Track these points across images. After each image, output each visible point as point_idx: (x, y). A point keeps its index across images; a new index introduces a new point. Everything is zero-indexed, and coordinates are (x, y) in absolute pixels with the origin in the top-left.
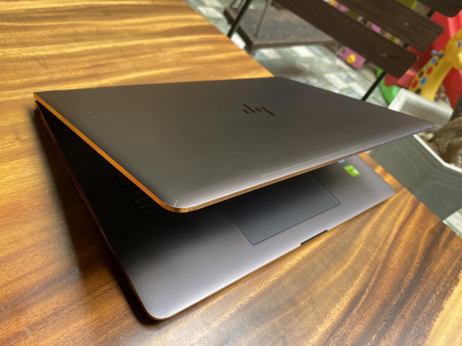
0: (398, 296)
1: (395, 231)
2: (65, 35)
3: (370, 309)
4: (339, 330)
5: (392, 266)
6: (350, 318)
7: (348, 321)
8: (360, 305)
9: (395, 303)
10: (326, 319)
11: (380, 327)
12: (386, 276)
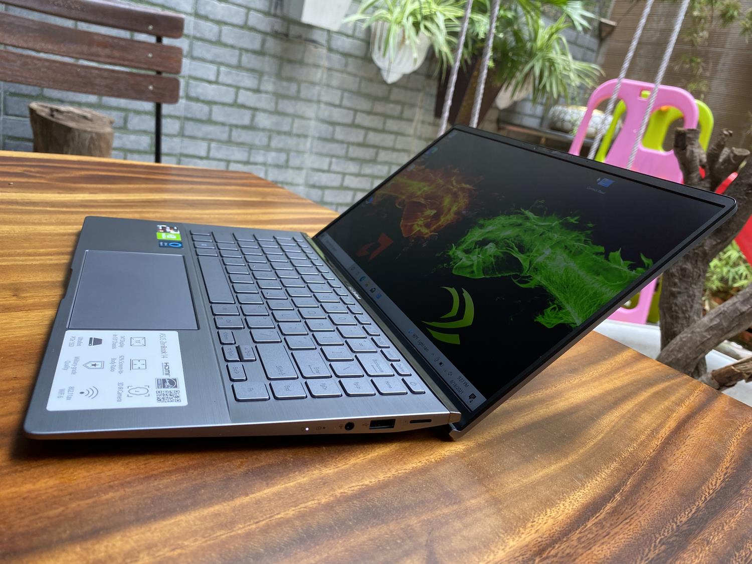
0: (691, 511)
1: (672, 424)
3: (627, 523)
4: (556, 548)
5: (671, 468)
6: (580, 533)
7: (575, 536)
8: (602, 516)
9: (684, 520)
10: (525, 528)
11: (651, 552)
12: (659, 480)
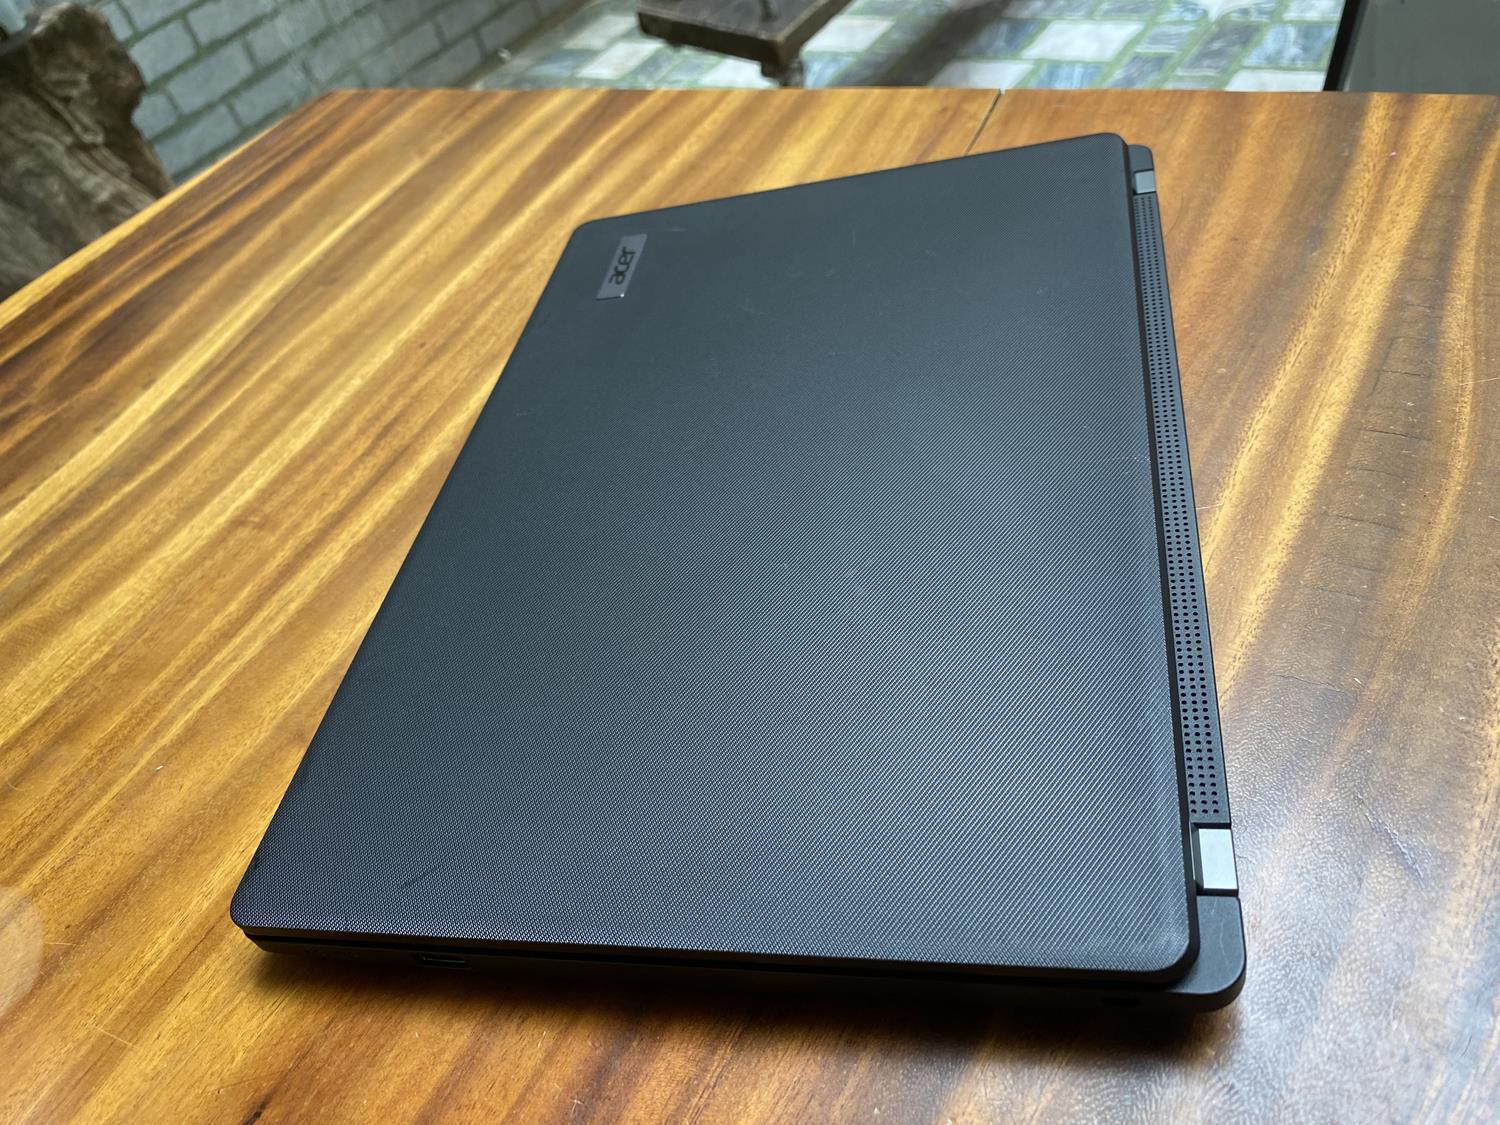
2: (268, 414)
